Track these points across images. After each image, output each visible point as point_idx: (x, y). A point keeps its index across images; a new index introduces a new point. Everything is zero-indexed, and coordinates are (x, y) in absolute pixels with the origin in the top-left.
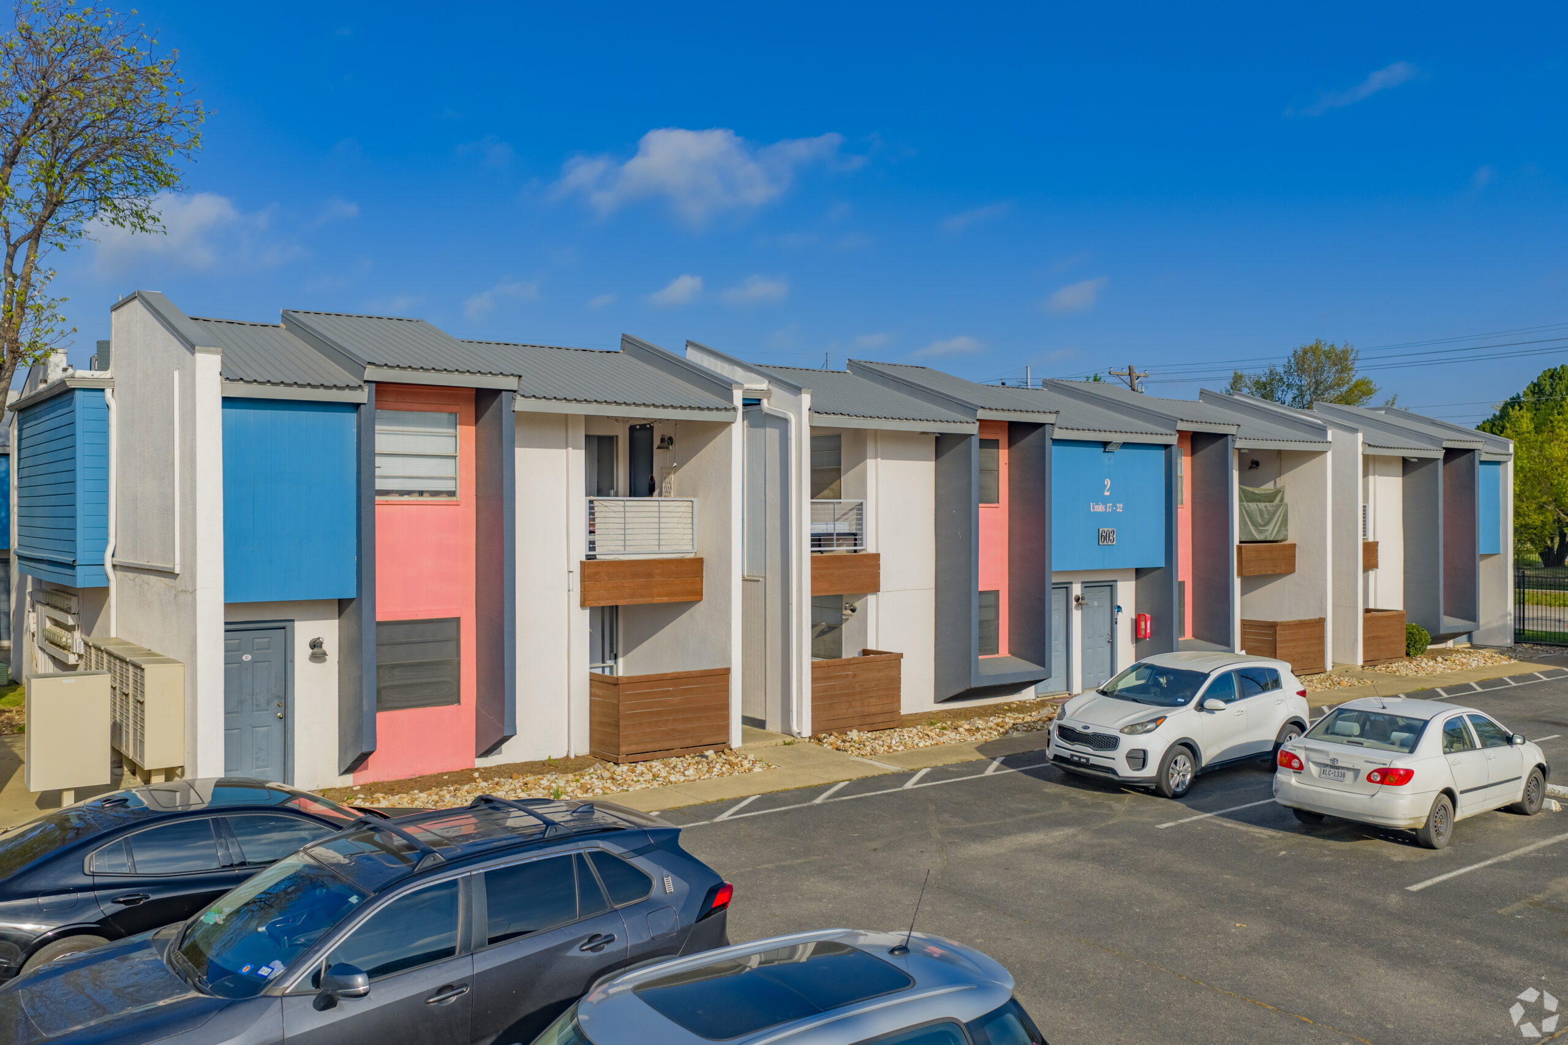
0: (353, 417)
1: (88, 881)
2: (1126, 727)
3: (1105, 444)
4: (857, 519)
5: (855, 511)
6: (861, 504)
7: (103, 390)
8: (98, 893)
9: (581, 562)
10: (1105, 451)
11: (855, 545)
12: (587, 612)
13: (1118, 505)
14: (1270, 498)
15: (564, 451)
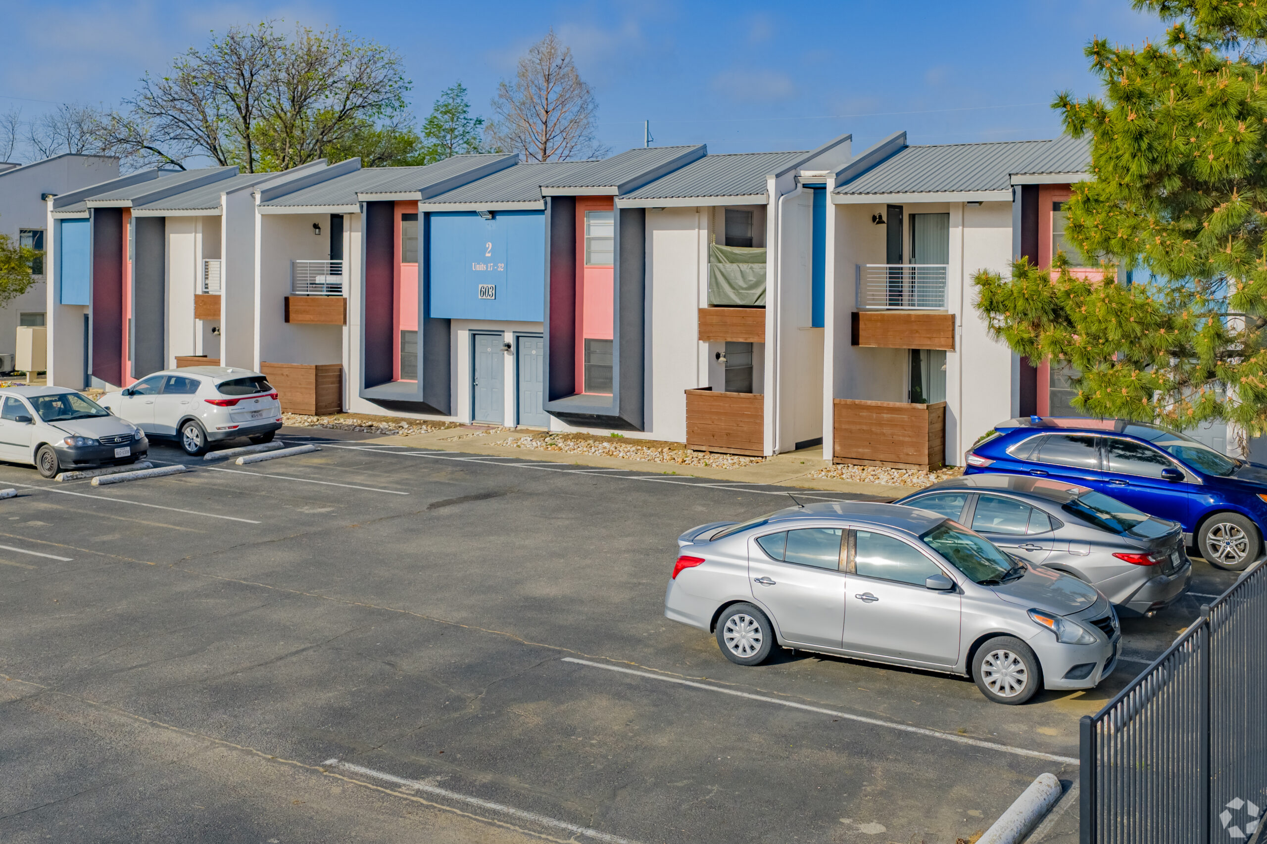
10: (486, 219)
13: (499, 265)
15: (193, 235)
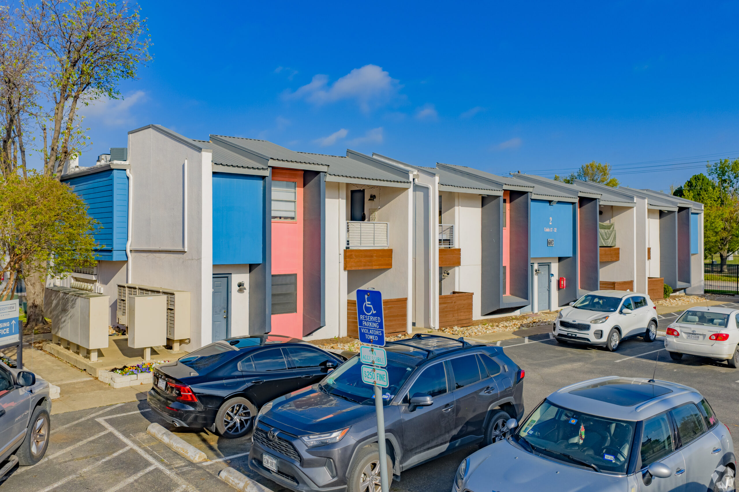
0: (261, 182)
1: (240, 374)
2: (593, 321)
3: (550, 202)
4: (450, 233)
5: (449, 230)
6: (452, 226)
7: (125, 170)
8: (245, 379)
9: (344, 250)
10: (550, 205)
11: (449, 245)
12: (346, 272)
13: (555, 229)
14: (609, 227)
15: (338, 200)
